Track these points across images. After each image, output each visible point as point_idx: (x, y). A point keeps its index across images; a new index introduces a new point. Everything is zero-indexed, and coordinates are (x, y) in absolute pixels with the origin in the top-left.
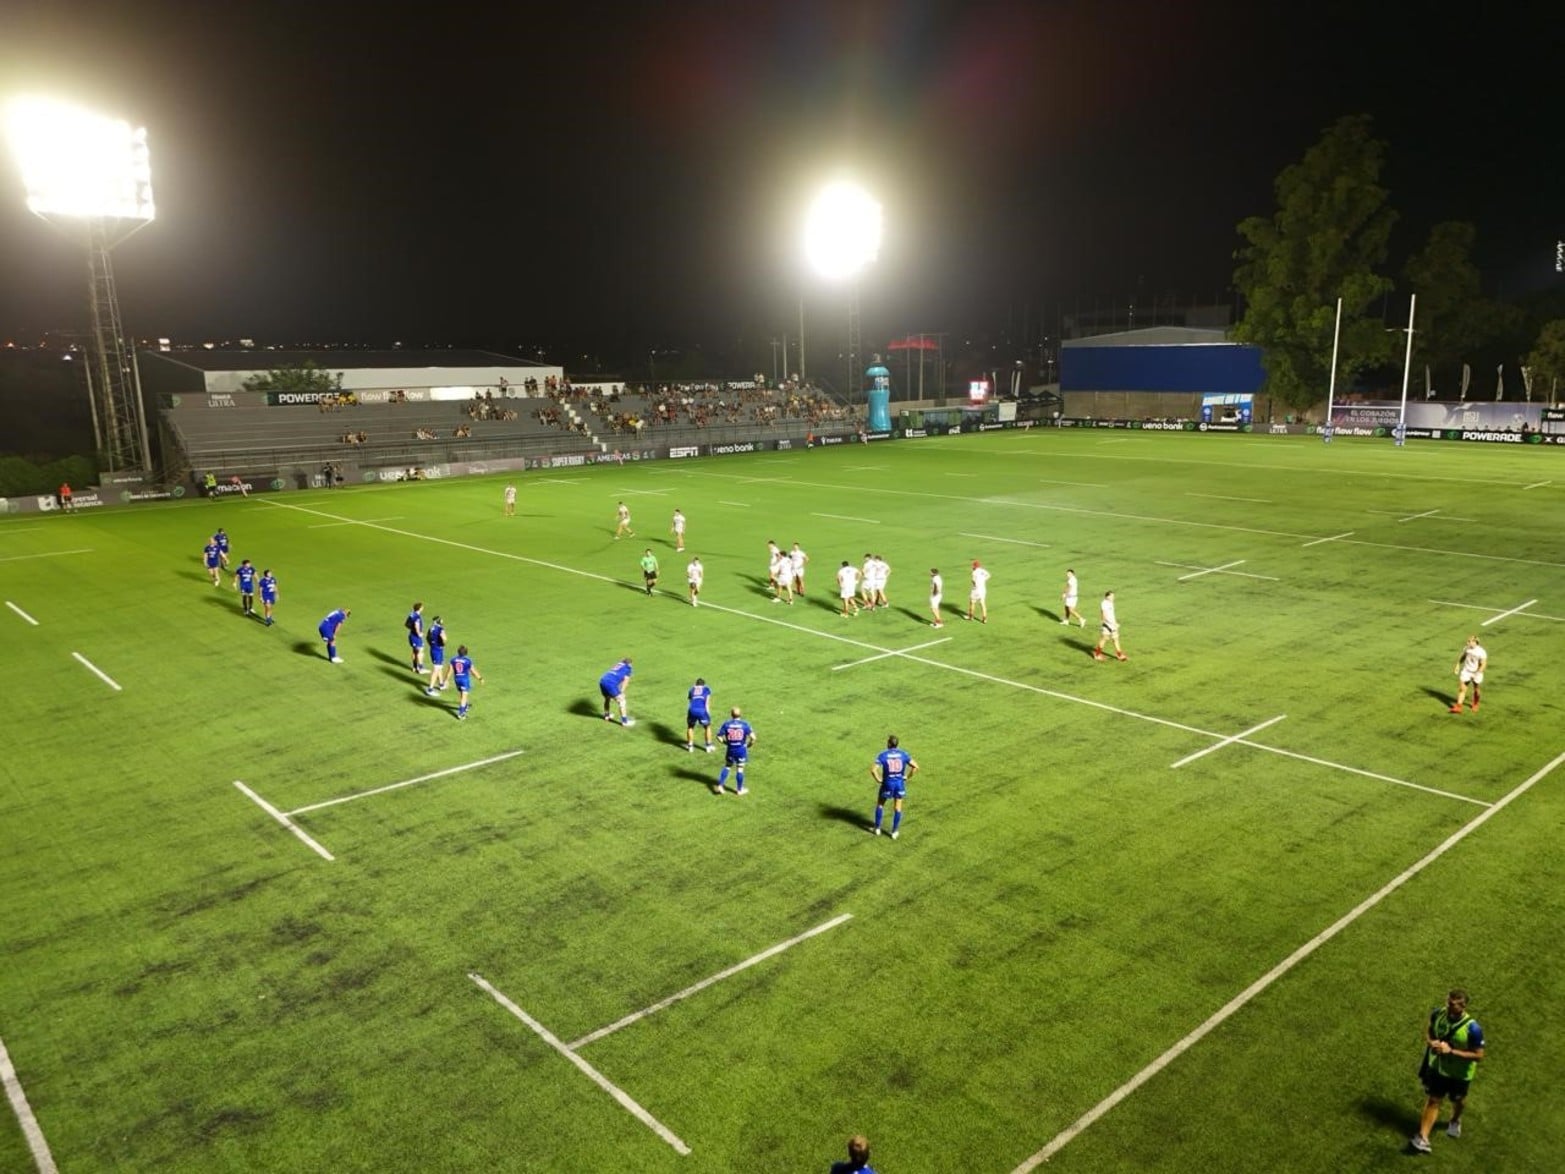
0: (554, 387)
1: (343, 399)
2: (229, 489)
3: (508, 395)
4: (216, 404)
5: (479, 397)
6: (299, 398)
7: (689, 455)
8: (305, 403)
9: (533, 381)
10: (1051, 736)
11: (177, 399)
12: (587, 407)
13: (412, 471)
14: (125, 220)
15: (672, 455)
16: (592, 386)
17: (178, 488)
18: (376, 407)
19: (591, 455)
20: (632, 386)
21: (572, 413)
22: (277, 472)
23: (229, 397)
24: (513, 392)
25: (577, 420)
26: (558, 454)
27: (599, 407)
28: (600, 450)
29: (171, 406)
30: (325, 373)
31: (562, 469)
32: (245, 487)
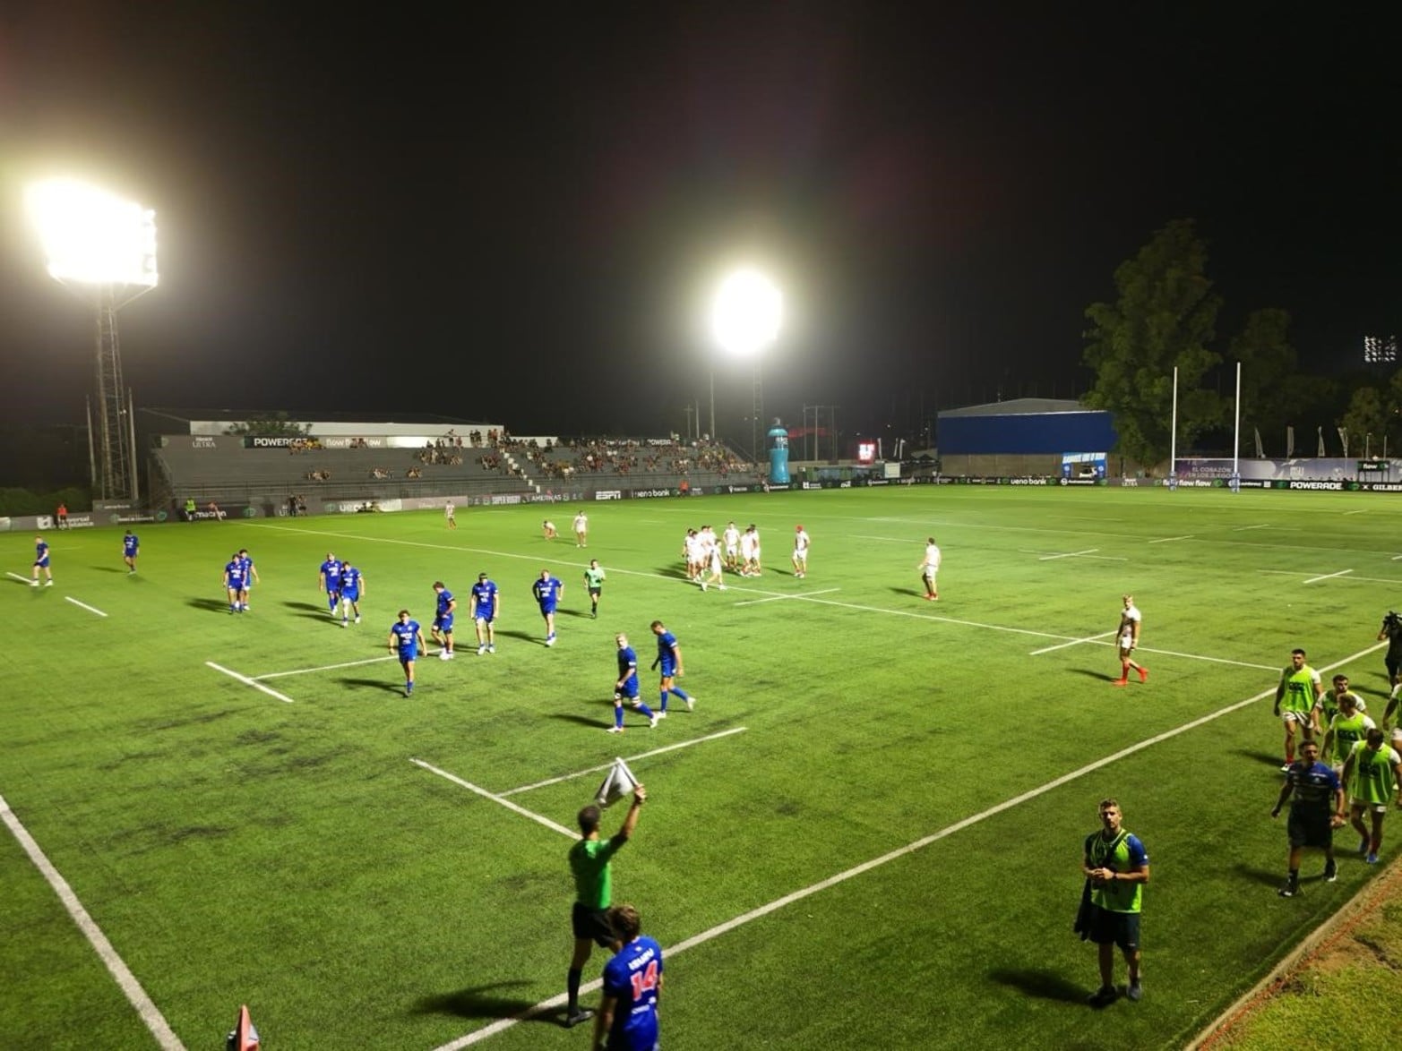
0: (495, 438)
1: (310, 444)
2: (206, 515)
3: (455, 444)
4: (198, 445)
5: (430, 446)
6: (272, 442)
7: (612, 498)
8: (276, 446)
9: (478, 433)
10: (925, 638)
11: (165, 440)
12: (524, 456)
13: (369, 505)
14: (131, 286)
15: (598, 498)
16: (529, 439)
17: (161, 513)
18: (339, 451)
19: (527, 496)
20: (564, 441)
21: (511, 461)
22: (249, 502)
23: (211, 439)
24: (459, 442)
25: (515, 466)
26: (498, 493)
27: (535, 456)
28: (535, 491)
29: (160, 446)
30: (296, 424)
31: (500, 506)
32: (220, 514)
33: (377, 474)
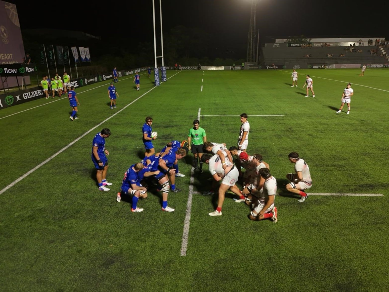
0: (379, 42)
1: (309, 45)
2: (272, 68)
3: (361, 45)
4: (275, 46)
5: (351, 45)
6: (297, 45)
8: (298, 46)
9: (372, 40)
11: (266, 45)
13: (323, 66)
18: (317, 48)
19: (386, 64)
21: (383, 51)
22: (284, 64)
23: (278, 44)
24: (363, 44)
25: (384, 53)
26: (374, 63)
29: (264, 47)
30: (306, 39)
31: (374, 68)
32: (275, 67)
33: (329, 55)
